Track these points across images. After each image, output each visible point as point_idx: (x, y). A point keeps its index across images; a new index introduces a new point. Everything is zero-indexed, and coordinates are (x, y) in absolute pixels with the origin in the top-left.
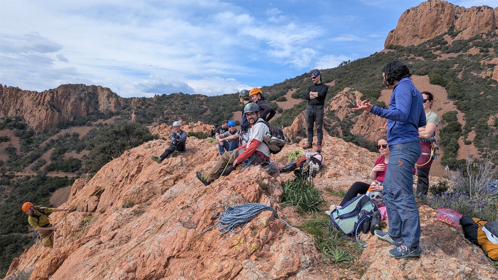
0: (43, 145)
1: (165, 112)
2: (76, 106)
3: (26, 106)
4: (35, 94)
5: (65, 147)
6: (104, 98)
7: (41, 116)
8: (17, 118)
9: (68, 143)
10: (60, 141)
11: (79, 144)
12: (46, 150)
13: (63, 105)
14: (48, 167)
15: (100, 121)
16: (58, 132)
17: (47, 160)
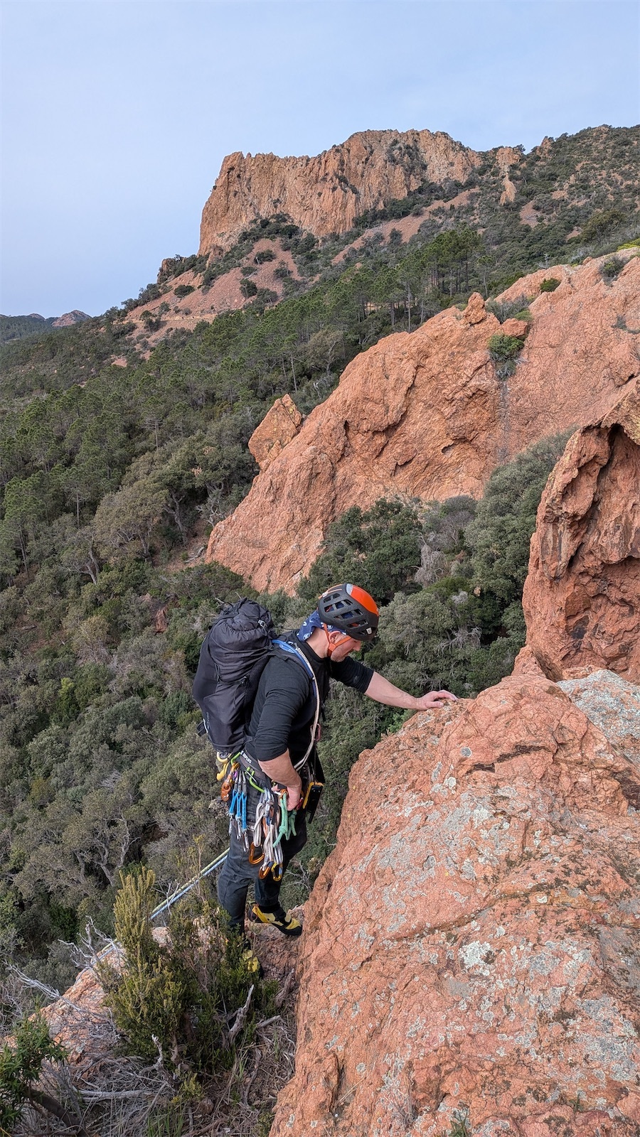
0: (339, 259)
1: (578, 168)
2: (386, 178)
3: (292, 189)
6: (438, 156)
7: (323, 205)
13: (362, 176)
15: (438, 203)
16: (359, 235)
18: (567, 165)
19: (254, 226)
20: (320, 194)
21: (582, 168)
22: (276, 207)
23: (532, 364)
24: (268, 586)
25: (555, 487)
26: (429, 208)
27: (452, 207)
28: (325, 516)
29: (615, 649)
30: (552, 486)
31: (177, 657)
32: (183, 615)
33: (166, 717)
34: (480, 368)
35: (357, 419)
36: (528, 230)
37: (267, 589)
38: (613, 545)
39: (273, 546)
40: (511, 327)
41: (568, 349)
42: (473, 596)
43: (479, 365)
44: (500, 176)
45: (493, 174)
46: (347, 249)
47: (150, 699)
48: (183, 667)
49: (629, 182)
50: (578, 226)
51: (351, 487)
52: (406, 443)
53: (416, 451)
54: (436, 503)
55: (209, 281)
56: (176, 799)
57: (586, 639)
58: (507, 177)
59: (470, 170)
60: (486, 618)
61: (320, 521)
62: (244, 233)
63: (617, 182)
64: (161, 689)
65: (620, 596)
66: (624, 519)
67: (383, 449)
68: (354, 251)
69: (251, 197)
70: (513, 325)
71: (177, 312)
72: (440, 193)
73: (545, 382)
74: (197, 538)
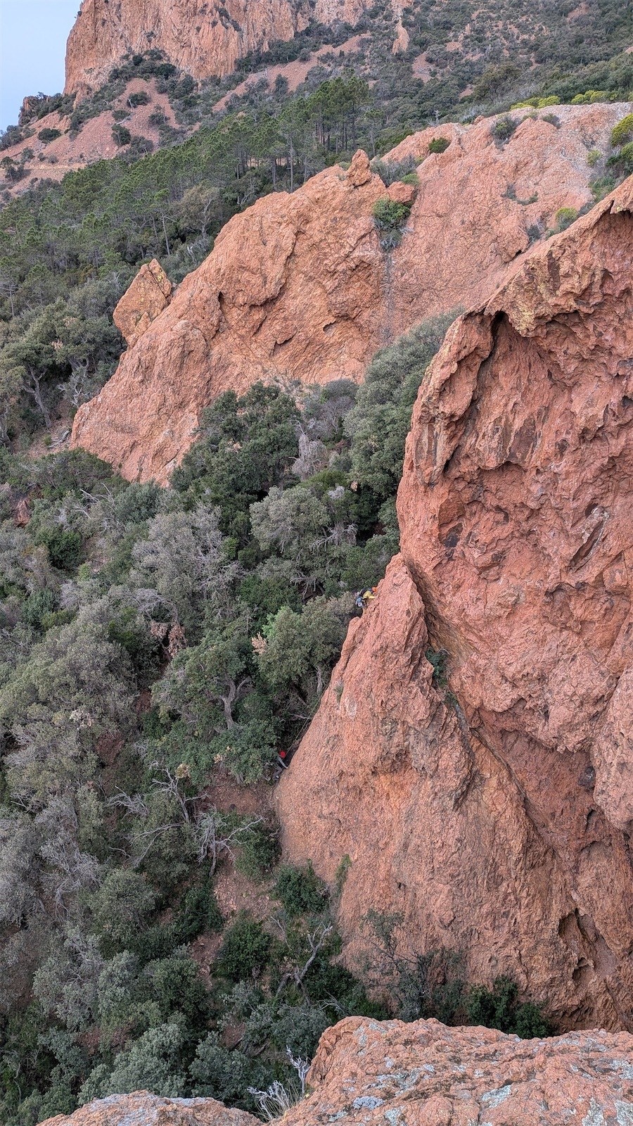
18: (463, 12)
19: (126, 62)
20: (198, 29)
21: (478, 17)
22: (150, 41)
23: (418, 234)
24: (139, 475)
25: (432, 383)
26: (318, 54)
27: (342, 53)
28: (199, 400)
29: (488, 558)
30: (429, 382)
31: (39, 553)
32: (47, 507)
33: (30, 617)
34: (364, 236)
35: (232, 291)
36: (420, 85)
37: (138, 479)
38: (491, 449)
39: (143, 432)
40: (398, 192)
41: (455, 219)
42: (350, 492)
43: (363, 233)
44: (393, 21)
45: (385, 18)
46: (229, 94)
47: (11, 598)
48: (46, 564)
49: (526, 37)
50: (471, 83)
51: (228, 367)
52: (285, 319)
53: (296, 328)
54: (317, 386)
55: (76, 126)
56: (35, 710)
57: (459, 547)
58: (400, 22)
59: (361, 11)
60: (363, 514)
61: (194, 404)
62: (115, 71)
63: (513, 35)
64: (23, 588)
65: (495, 503)
66: (503, 420)
67: (261, 325)
68: (236, 97)
69: (122, 28)
70: (400, 190)
71: (42, 159)
72: (329, 37)
73: (431, 255)
74: (62, 421)
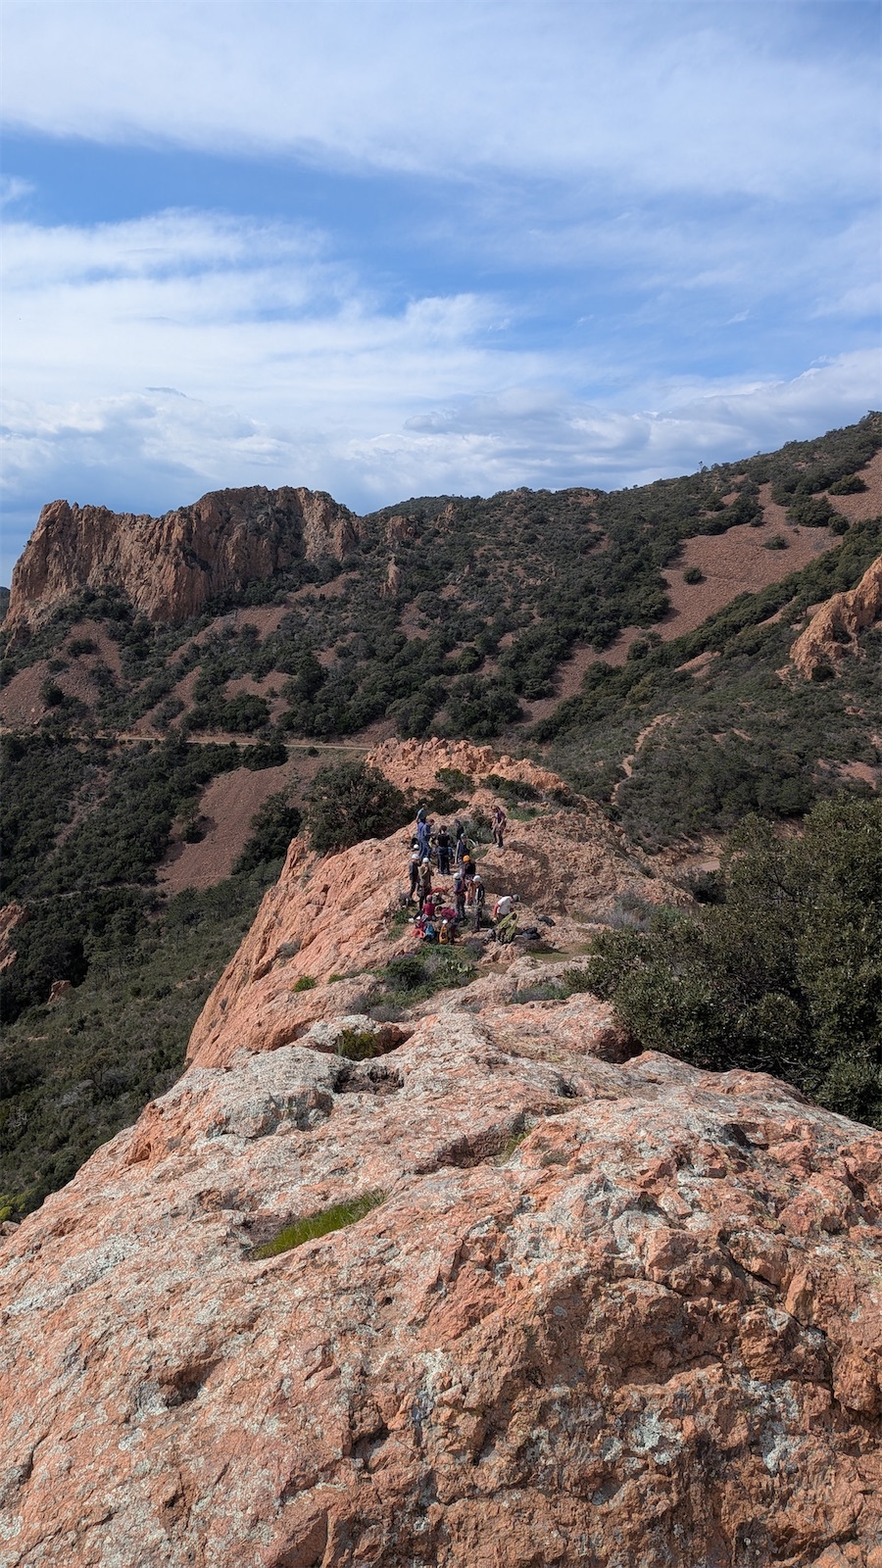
0: (174, 660)
1: (477, 554)
2: (246, 552)
3: (128, 555)
4: (145, 522)
5: (227, 665)
6: (316, 523)
7: (163, 582)
8: (109, 589)
9: (233, 655)
10: (213, 647)
11: (260, 656)
12: (181, 674)
13: (215, 548)
14: (189, 720)
15: (309, 589)
16: (206, 625)
17: (186, 701)
19: (76, 597)
21: (482, 555)
22: (107, 575)
26: (297, 595)
27: (323, 598)
36: (404, 640)
44: (385, 558)
45: (378, 553)
46: (188, 642)
49: (531, 581)
55: (4, 677)
58: (394, 559)
62: (61, 611)
68: (196, 648)
69: (76, 558)
72: (312, 575)
